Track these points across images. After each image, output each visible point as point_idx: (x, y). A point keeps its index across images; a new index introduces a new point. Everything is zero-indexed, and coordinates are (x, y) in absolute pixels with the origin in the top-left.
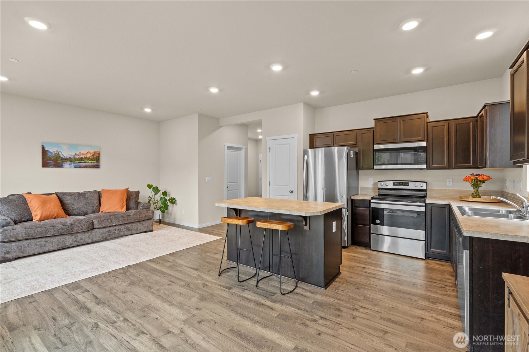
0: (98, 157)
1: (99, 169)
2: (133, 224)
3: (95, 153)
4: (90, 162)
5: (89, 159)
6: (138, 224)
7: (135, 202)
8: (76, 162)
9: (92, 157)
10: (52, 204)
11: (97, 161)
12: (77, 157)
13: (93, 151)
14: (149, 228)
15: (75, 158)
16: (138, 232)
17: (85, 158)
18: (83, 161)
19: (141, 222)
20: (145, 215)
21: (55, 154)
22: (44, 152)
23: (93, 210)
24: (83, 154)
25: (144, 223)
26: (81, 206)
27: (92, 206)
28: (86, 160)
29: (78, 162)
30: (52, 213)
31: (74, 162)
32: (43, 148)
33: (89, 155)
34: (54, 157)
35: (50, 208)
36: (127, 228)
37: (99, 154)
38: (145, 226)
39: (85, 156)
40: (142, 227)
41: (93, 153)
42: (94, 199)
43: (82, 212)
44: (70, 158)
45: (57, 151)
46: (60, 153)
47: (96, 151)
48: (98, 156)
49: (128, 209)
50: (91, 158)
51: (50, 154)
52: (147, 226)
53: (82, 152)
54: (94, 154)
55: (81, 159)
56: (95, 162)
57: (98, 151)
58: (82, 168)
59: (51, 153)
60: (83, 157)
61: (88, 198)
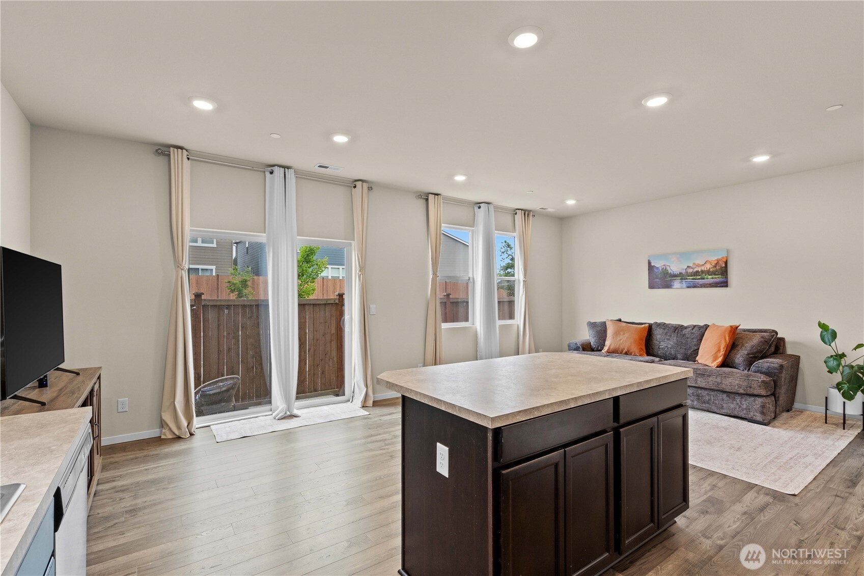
0: (724, 268)
1: (728, 288)
2: (713, 393)
3: (718, 261)
4: (710, 277)
5: (708, 272)
6: (725, 396)
7: (748, 354)
8: (689, 279)
9: (714, 269)
10: (627, 335)
11: (722, 275)
12: (690, 271)
13: (715, 258)
14: (752, 414)
15: (687, 272)
16: (723, 411)
17: (702, 272)
18: (699, 277)
19: (732, 396)
20: (737, 382)
21: (662, 269)
22: (651, 267)
23: (686, 354)
24: (699, 266)
25: (738, 399)
26: (670, 346)
27: (685, 349)
28: (704, 275)
29: (692, 279)
30: (622, 347)
31: (687, 279)
32: (649, 263)
33: (708, 266)
34: (661, 273)
35: (620, 340)
36: (698, 396)
37: (726, 263)
38: (740, 407)
39: (703, 268)
40: (732, 406)
41: (716, 262)
42: (693, 339)
43: (669, 354)
44: (681, 273)
45: (664, 265)
46: (668, 268)
47: (720, 257)
48: (724, 265)
49: (725, 364)
50: (711, 270)
51: (656, 271)
52: (744, 406)
53: (697, 262)
54: (716, 264)
55: (697, 273)
56: (718, 277)
57: (723, 258)
58: (698, 287)
59: (657, 268)
60: (700, 270)
61: (684, 335)
